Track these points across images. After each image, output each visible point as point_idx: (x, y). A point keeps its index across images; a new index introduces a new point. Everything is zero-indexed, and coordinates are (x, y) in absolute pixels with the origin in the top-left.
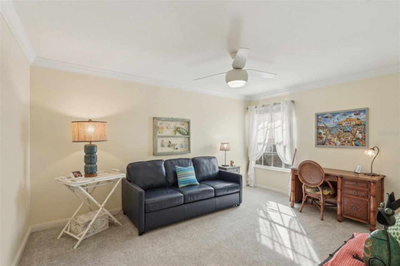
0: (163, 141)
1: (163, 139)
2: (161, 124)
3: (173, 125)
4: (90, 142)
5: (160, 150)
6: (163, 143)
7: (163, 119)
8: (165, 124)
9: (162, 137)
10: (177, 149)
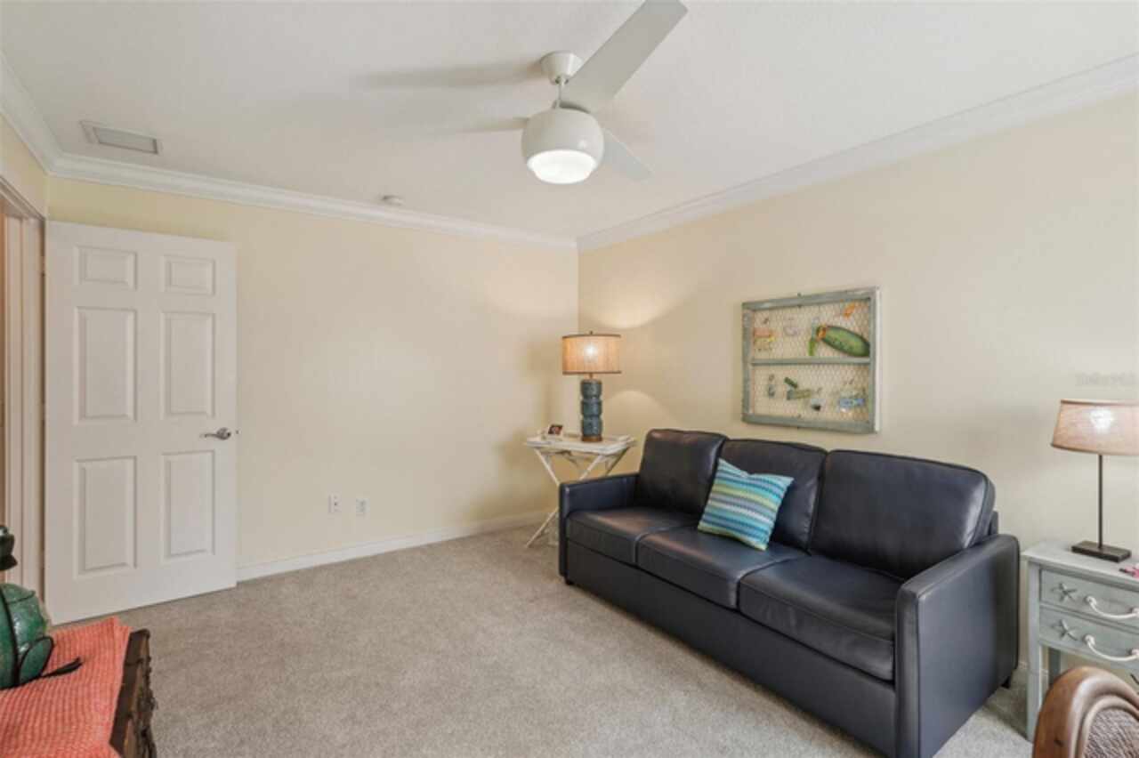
0: (771, 378)
1: (773, 370)
2: (766, 321)
3: (805, 319)
4: (591, 374)
5: (763, 406)
6: (773, 383)
7: (767, 305)
8: (778, 321)
9: (768, 364)
10: (817, 408)
